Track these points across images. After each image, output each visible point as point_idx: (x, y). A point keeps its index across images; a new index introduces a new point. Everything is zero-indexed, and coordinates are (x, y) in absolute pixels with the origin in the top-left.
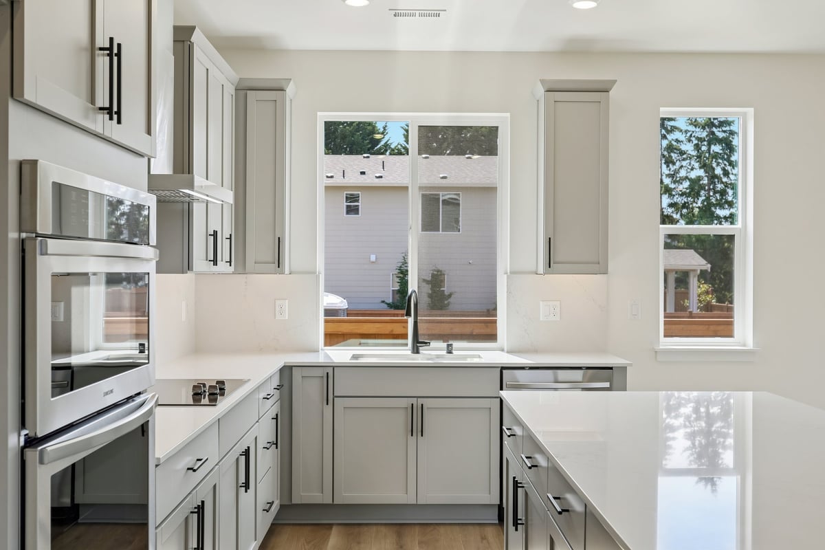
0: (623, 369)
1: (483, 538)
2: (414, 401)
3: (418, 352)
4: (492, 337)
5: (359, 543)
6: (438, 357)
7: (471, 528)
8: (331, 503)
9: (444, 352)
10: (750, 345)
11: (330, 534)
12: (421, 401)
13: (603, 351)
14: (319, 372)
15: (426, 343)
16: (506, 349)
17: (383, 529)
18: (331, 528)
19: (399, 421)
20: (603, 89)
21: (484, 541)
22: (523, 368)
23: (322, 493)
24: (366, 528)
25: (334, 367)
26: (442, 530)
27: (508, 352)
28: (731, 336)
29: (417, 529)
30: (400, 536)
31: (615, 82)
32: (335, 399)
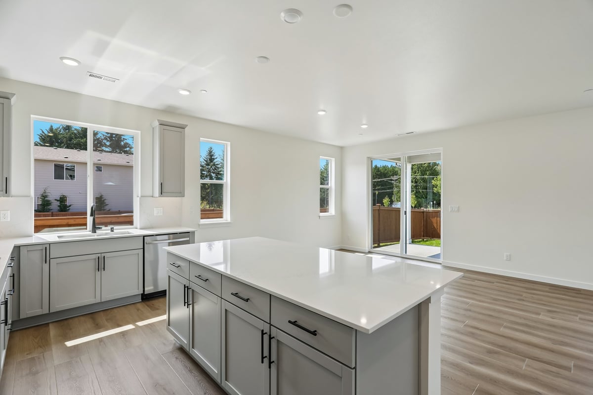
0: (193, 232)
1: (138, 310)
2: (99, 255)
3: (95, 232)
4: (131, 223)
5: (70, 329)
6: (106, 234)
7: (129, 306)
8: (48, 312)
9: (109, 231)
10: (229, 220)
11: (49, 329)
12: (103, 255)
13: (180, 226)
14: (40, 247)
15: (100, 228)
16: (139, 227)
17: (82, 318)
18: (49, 326)
19: (92, 265)
20: (183, 127)
21: (139, 311)
22: (153, 235)
23: (42, 309)
24: (71, 321)
25: (50, 244)
26: (115, 310)
27: (140, 229)
28: (222, 217)
29: (102, 313)
30: (94, 319)
31: (187, 125)
32: (51, 260)
